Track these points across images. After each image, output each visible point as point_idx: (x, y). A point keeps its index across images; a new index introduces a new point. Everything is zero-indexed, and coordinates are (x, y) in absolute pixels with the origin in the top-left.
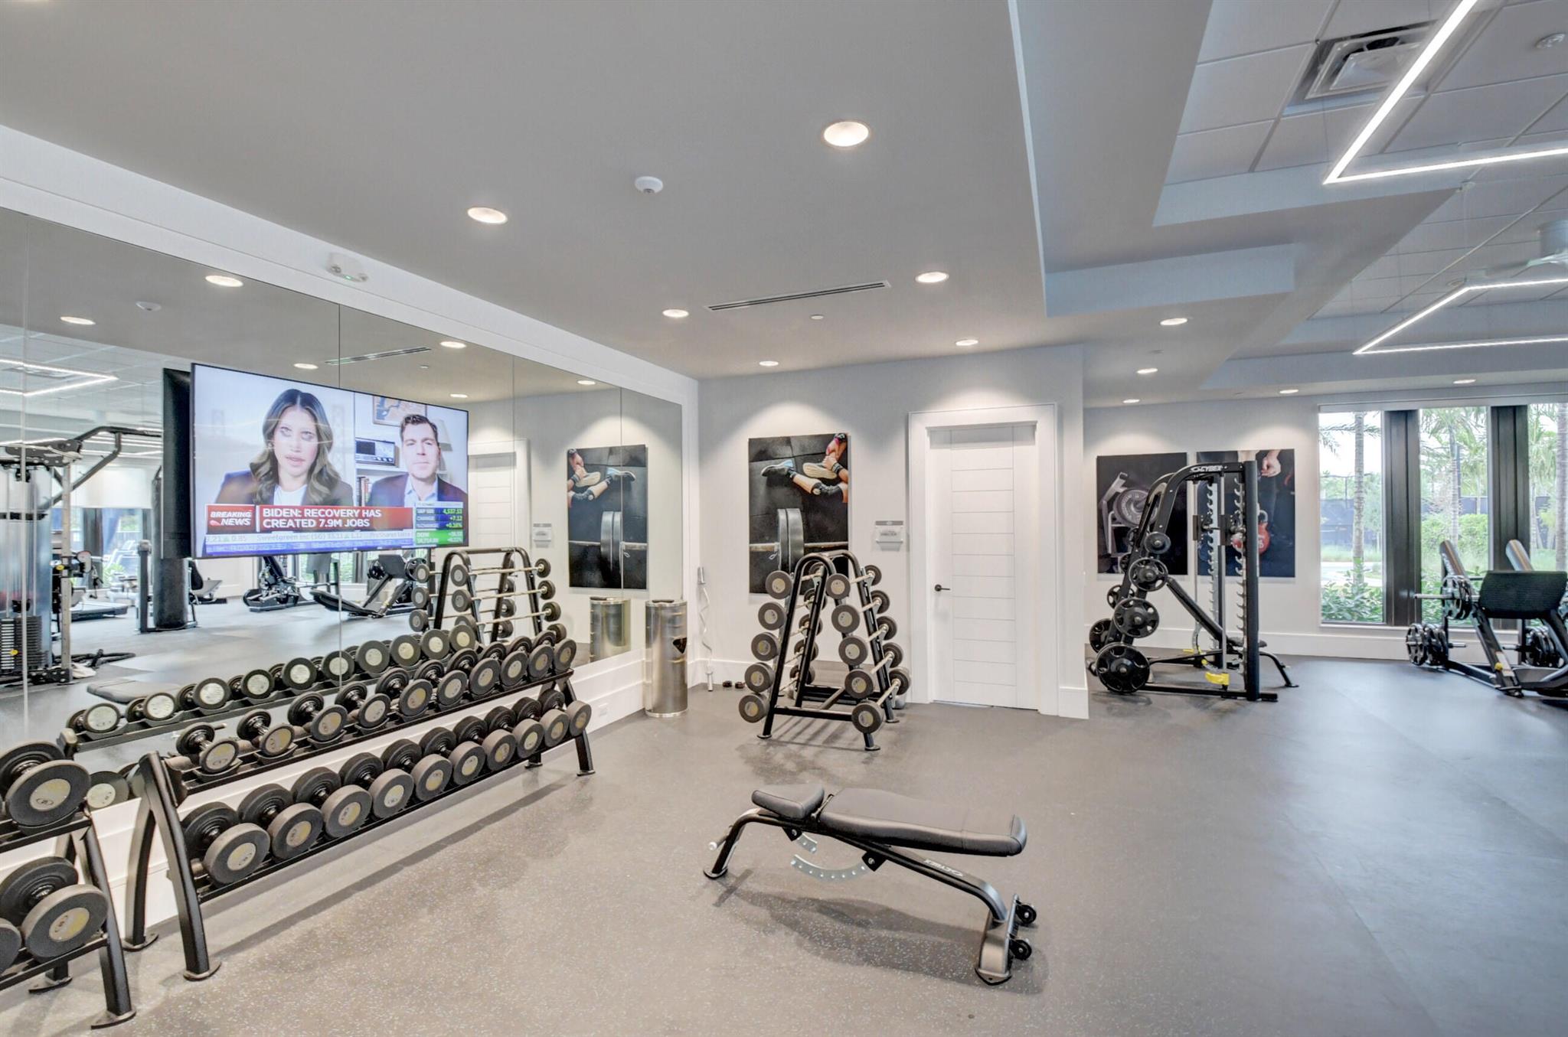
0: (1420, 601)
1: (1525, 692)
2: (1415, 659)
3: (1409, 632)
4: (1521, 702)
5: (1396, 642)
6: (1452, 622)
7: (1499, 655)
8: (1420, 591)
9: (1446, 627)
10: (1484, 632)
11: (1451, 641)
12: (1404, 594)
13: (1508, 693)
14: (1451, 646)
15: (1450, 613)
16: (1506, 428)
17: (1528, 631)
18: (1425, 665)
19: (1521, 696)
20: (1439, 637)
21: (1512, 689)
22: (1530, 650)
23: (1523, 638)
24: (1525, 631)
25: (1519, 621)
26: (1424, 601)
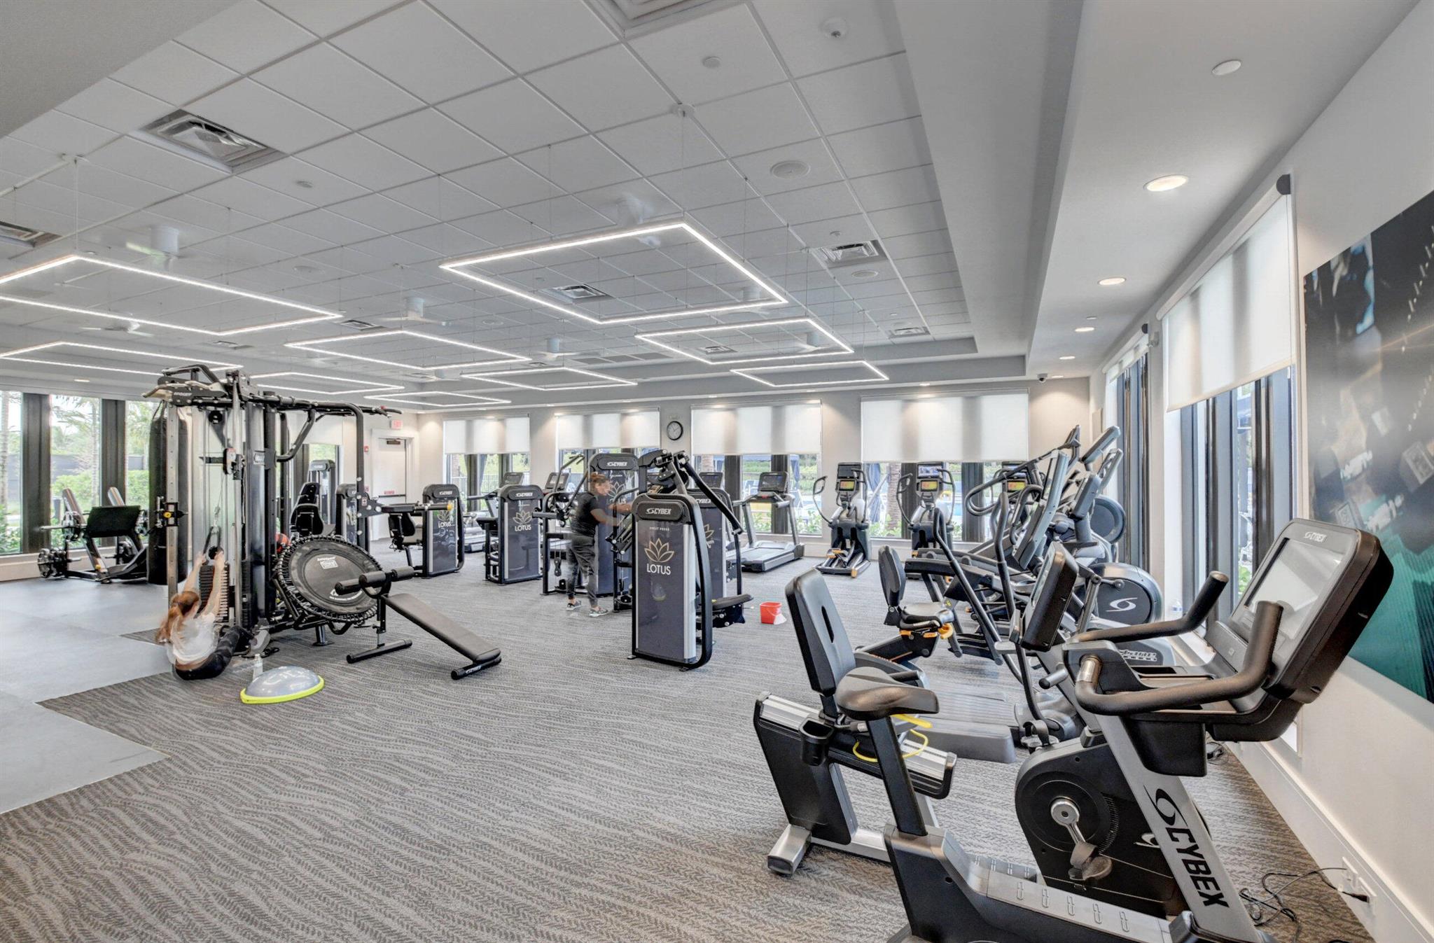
0: (48, 531)
1: (114, 580)
2: (44, 573)
3: (40, 556)
4: (111, 586)
5: (31, 563)
6: (70, 544)
7: (99, 560)
8: (48, 524)
9: (66, 548)
10: (91, 546)
11: (70, 558)
12: (37, 529)
13: (102, 582)
14: (70, 561)
15: (67, 538)
16: (111, 411)
17: (122, 545)
18: (51, 577)
19: (110, 583)
20: (61, 556)
21: (106, 579)
22: (122, 556)
23: (118, 550)
24: (119, 545)
25: (116, 538)
26: (52, 532)
